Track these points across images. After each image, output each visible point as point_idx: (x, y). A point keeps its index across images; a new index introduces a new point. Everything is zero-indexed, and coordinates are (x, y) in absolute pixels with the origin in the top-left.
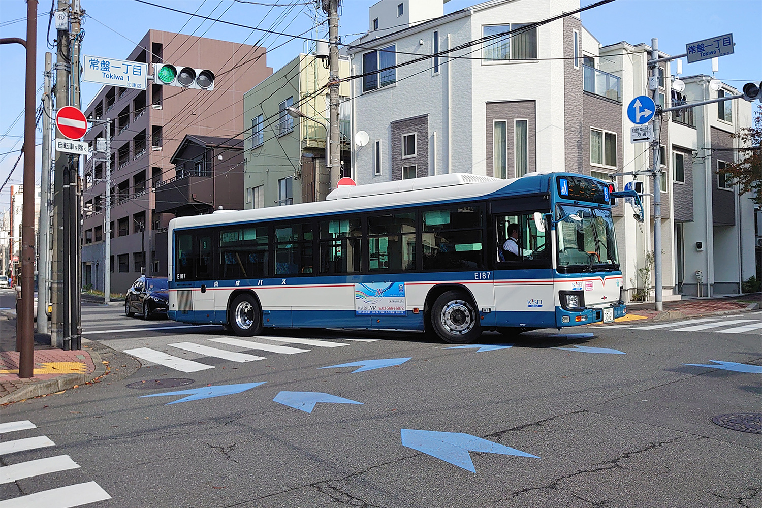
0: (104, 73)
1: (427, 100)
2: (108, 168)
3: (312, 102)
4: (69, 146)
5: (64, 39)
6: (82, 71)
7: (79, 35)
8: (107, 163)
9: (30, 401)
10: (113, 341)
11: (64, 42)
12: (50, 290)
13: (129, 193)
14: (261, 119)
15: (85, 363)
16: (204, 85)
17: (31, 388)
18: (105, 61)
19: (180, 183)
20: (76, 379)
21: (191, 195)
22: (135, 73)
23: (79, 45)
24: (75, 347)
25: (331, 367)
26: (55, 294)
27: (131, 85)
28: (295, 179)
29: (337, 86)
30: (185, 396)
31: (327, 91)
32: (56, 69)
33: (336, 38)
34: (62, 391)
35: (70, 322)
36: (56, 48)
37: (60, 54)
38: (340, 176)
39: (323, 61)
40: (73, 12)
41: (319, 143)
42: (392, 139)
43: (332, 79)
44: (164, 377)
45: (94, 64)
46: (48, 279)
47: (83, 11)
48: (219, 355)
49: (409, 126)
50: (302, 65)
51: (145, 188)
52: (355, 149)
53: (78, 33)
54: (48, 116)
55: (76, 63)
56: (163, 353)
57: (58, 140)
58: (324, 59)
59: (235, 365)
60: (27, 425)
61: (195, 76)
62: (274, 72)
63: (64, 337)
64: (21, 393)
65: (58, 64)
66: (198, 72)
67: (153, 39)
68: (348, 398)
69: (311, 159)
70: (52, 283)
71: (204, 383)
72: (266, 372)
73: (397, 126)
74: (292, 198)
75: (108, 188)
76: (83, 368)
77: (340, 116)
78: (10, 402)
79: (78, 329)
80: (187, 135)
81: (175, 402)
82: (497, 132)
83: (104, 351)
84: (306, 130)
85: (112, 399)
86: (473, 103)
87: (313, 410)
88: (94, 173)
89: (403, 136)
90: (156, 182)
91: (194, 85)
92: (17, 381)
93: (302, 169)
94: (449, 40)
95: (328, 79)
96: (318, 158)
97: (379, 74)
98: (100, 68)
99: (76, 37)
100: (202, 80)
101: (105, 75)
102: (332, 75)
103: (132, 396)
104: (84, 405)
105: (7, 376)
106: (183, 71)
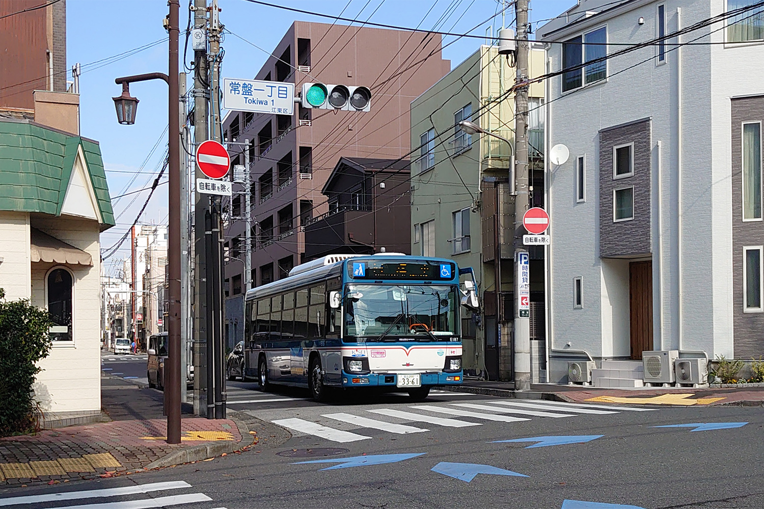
0: (246, 98)
1: (649, 99)
2: (248, 202)
3: (495, 110)
4: (210, 187)
5: (202, 60)
6: (222, 97)
7: (219, 56)
8: (247, 196)
9: (180, 466)
10: (259, 411)
11: (202, 65)
12: (191, 351)
13: (272, 235)
14: (432, 135)
15: (231, 433)
16: (359, 105)
17: (180, 453)
18: (247, 83)
19: (334, 221)
20: (225, 447)
21: (347, 235)
22: (280, 96)
23: (219, 67)
24: (220, 415)
25: (503, 441)
26: (197, 355)
27: (276, 110)
28: (473, 211)
29: (526, 89)
30: (338, 463)
31: (513, 94)
32: (194, 96)
33: (525, 25)
34: (210, 458)
35: (214, 387)
36: (193, 71)
37: (198, 79)
38: (527, 207)
39: (507, 58)
40: (211, 28)
41: (504, 162)
42: (600, 153)
43: (519, 80)
44: (317, 447)
45: (235, 87)
46: (190, 338)
47: (221, 27)
48: (377, 426)
49: (624, 134)
50: (484, 61)
51: (292, 226)
52: (551, 168)
53: (217, 54)
54: (187, 152)
55: (216, 89)
56: (315, 424)
57: (199, 181)
58: (509, 55)
59: (394, 437)
60: (182, 484)
61: (349, 96)
62: (452, 70)
63: (208, 404)
64: (171, 458)
65: (196, 90)
66: (352, 89)
67: (299, 34)
68: (514, 471)
69: (493, 184)
70: (194, 343)
71: (359, 452)
72: (428, 444)
73: (607, 135)
74: (469, 236)
75: (249, 227)
76: (229, 438)
77: (529, 128)
78: (161, 467)
79: (222, 395)
80: (341, 158)
81: (328, 468)
82: (746, 139)
83: (250, 421)
84: (486, 147)
85: (263, 465)
86: (712, 100)
87: (473, 480)
88: (231, 209)
89: (615, 148)
90: (306, 218)
91: (347, 107)
92: (165, 447)
93: (483, 196)
94: (679, 16)
95: (514, 80)
96: (502, 182)
97: (583, 69)
98: (241, 92)
99: (215, 59)
100: (357, 99)
101: (247, 100)
102: (519, 74)
103: (283, 462)
104: (235, 469)
105: (154, 441)
106: (334, 90)
